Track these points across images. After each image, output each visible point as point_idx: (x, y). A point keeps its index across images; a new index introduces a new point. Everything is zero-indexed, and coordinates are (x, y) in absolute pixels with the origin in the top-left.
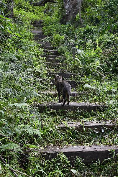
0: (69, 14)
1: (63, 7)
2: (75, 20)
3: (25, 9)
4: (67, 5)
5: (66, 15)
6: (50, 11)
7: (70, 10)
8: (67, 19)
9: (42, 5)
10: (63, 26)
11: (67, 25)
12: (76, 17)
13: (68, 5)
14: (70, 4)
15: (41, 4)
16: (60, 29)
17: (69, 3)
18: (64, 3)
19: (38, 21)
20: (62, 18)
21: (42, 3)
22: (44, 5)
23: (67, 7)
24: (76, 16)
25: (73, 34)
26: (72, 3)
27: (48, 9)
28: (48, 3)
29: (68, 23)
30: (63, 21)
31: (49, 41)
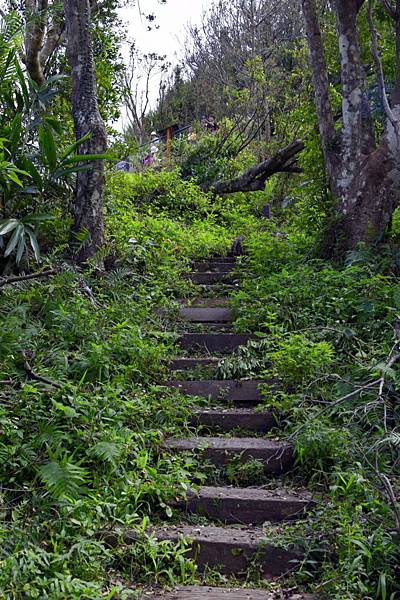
0: (357, 213)
1: (328, 185)
2: (386, 238)
3: (183, 209)
4: (344, 173)
5: (344, 220)
6: (285, 205)
7: (359, 193)
8: (349, 234)
9: (254, 185)
10: (329, 273)
11: (351, 269)
12: (390, 224)
13: (349, 172)
14: (358, 168)
15: (249, 182)
16: (318, 293)
17: (352, 166)
18: (329, 166)
19: (225, 253)
20: (326, 232)
21: (252, 180)
22: (261, 187)
23: (343, 183)
24: (391, 219)
25: (383, 314)
26: (364, 165)
27: (279, 198)
28: (279, 177)
29: (353, 256)
30: (332, 246)
31: (254, 370)
